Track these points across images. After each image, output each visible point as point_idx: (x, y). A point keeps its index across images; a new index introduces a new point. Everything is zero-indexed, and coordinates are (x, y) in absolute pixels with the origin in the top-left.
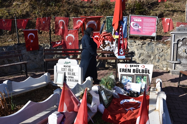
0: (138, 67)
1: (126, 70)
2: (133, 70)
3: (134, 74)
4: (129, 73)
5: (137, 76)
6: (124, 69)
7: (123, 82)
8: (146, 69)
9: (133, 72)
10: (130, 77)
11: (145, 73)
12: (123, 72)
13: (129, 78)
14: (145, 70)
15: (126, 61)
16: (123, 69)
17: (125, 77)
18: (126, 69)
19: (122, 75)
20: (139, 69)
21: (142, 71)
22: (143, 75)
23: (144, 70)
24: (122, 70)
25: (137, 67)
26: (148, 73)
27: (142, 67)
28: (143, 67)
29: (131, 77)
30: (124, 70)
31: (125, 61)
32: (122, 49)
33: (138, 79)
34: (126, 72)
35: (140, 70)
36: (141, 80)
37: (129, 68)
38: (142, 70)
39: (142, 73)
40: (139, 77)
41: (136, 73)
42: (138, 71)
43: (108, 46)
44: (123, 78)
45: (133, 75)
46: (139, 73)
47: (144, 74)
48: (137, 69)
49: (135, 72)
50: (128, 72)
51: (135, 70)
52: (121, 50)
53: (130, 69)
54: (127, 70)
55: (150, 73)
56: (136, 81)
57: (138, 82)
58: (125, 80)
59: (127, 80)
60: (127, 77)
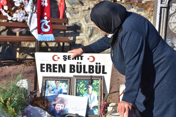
0: (82, 59)
1: (54, 68)
2: (71, 66)
3: (71, 75)
4: (61, 74)
5: (79, 79)
6: (50, 65)
7: (49, 95)
8: (98, 65)
9: (71, 72)
10: (63, 81)
11: (97, 72)
12: (47, 71)
13: (61, 84)
14: (96, 66)
15: (63, 44)
16: (47, 65)
17: (52, 83)
18: (54, 65)
19: (46, 79)
20: (82, 64)
21: (90, 69)
22: (91, 77)
23: (93, 66)
24: (45, 66)
25: (80, 61)
26: (104, 73)
27: (88, 59)
28: (92, 59)
29: (66, 82)
30: (49, 68)
31: (61, 44)
32: (46, 18)
33: (81, 86)
34: (54, 71)
35: (84, 66)
36: (88, 88)
37: (61, 62)
38: (90, 66)
39: (90, 72)
40: (84, 83)
41: (76, 74)
42: (80, 68)
43: (21, 11)
44: (48, 86)
45: (70, 78)
46: (82, 74)
47: (95, 74)
48: (79, 64)
49: (74, 72)
50: (59, 71)
51: (74, 66)
52: (43, 20)
53: (64, 65)
54: (57, 67)
55: (106, 73)
56: (78, 90)
57: (81, 94)
58: (53, 90)
59: (57, 88)
60: (57, 82)
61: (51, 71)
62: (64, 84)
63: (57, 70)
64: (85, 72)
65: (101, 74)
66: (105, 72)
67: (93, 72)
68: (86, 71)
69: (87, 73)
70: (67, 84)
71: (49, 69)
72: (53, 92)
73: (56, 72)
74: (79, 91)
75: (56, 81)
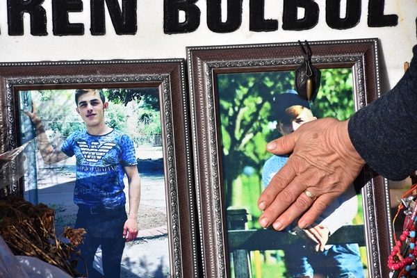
3: (176, 47)
5: (228, 71)
7: (48, 181)
9: (171, 26)
11: (333, 21)
12: (16, 29)
13: (116, 108)
17: (57, 107)
19: (12, 80)
21: (291, 1)
26: (379, 18)
29: (147, 91)
30: (30, 4)
33: (245, 113)
34: (65, 28)
39: (291, 22)
40: (260, 90)
41: (204, 36)
44: (37, 128)
45: (171, 67)
46: (244, 36)
47: (322, 32)
49: (192, 25)
50: (98, 29)
55: (392, 21)
56: (226, 139)
57: (248, 162)
58: (69, 151)
59: (95, 138)
60: (91, 95)
61: (39, 29)
62: (136, 107)
63: (82, 17)
64: (260, 24)
65: (362, 31)
66: (387, 11)
67: (310, 22)
68: (268, 15)
69: (272, 26)
70: (156, 106)
71: (27, 18)
72: (72, 161)
73: (78, 30)
74: (235, 142)
75: (81, 89)
